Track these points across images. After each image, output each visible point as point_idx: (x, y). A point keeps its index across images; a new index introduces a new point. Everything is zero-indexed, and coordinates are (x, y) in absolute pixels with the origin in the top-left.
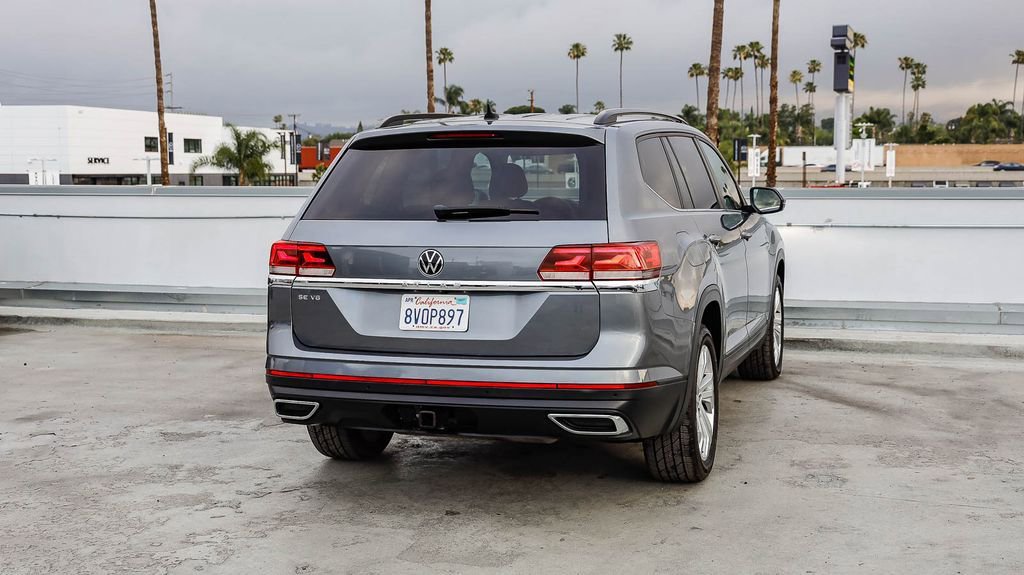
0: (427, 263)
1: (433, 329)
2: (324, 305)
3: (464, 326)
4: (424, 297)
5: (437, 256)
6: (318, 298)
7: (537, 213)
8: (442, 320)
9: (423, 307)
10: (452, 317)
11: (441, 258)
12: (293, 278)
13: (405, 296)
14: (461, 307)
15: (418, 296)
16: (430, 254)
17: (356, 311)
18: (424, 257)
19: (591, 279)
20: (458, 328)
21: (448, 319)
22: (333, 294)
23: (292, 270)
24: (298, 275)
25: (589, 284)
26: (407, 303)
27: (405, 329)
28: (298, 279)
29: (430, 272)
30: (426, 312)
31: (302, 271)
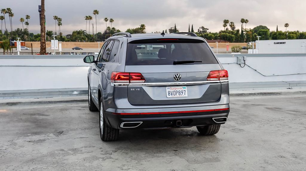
0: (176, 77)
1: (177, 97)
2: (142, 92)
3: (186, 95)
4: (173, 87)
5: (179, 75)
6: (139, 89)
7: (201, 62)
8: (180, 94)
9: (173, 90)
10: (183, 93)
11: (180, 76)
12: (128, 84)
13: (167, 88)
14: (185, 90)
15: (171, 87)
16: (177, 75)
17: (153, 93)
18: (176, 75)
19: (219, 80)
20: (185, 96)
21: (181, 93)
22: (144, 88)
23: (128, 81)
24: (130, 83)
25: (219, 81)
26: (168, 89)
27: (170, 97)
28: (130, 84)
29: (178, 80)
30: (174, 92)
31: (131, 81)
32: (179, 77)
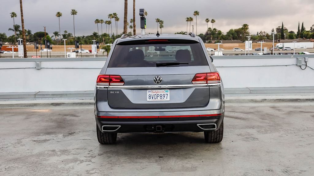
0: (157, 80)
1: (159, 100)
2: (120, 95)
3: (168, 99)
4: (154, 91)
5: (160, 78)
6: (118, 92)
7: (188, 64)
8: (161, 98)
9: (154, 94)
10: (164, 96)
11: (161, 78)
12: (108, 86)
13: (148, 91)
14: (167, 93)
15: (152, 90)
16: (158, 77)
17: (133, 96)
18: (156, 78)
19: (207, 83)
20: (166, 100)
21: (163, 97)
22: (124, 91)
23: (108, 84)
24: (110, 85)
25: (206, 85)
26: (148, 93)
27: (149, 101)
28: (110, 86)
29: (158, 83)
30: (155, 95)
31: (111, 84)
32: (159, 80)
